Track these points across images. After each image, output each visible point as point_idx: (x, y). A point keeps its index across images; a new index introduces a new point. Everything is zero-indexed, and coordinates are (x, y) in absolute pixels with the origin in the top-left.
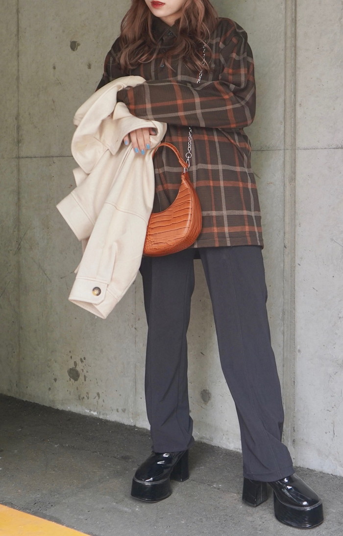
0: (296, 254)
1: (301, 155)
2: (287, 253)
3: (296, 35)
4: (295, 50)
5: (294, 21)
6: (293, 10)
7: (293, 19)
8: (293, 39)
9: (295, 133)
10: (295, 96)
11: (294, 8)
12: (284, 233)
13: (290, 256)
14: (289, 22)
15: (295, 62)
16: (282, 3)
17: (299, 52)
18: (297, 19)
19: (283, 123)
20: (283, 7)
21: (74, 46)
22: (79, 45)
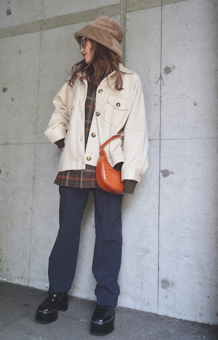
21: (5, 90)
22: (7, 89)
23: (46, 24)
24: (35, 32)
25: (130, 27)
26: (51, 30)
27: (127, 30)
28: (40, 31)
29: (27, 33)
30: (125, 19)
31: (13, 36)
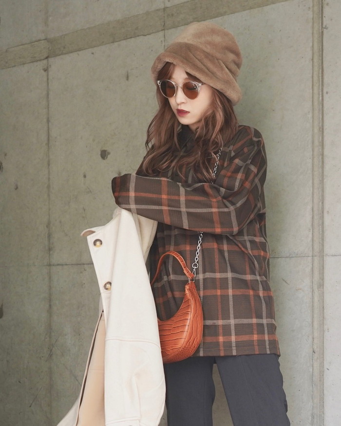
0: (325, 358)
1: (329, 262)
2: (316, 358)
3: (323, 144)
4: (323, 158)
6: (321, 119)
7: (320, 128)
8: (320, 147)
9: (323, 240)
10: (323, 203)
11: (321, 117)
12: (313, 338)
13: (318, 360)
14: (316, 131)
15: (323, 170)
16: (309, 112)
17: (326, 160)
18: (324, 128)
19: (312, 230)
20: (310, 116)
21: (104, 154)
22: (109, 153)
23: (172, 15)
24: (153, 33)
25: (331, 20)
26: (182, 28)
27: (326, 26)
28: (162, 30)
29: (138, 36)
30: (322, 3)
31: (113, 42)
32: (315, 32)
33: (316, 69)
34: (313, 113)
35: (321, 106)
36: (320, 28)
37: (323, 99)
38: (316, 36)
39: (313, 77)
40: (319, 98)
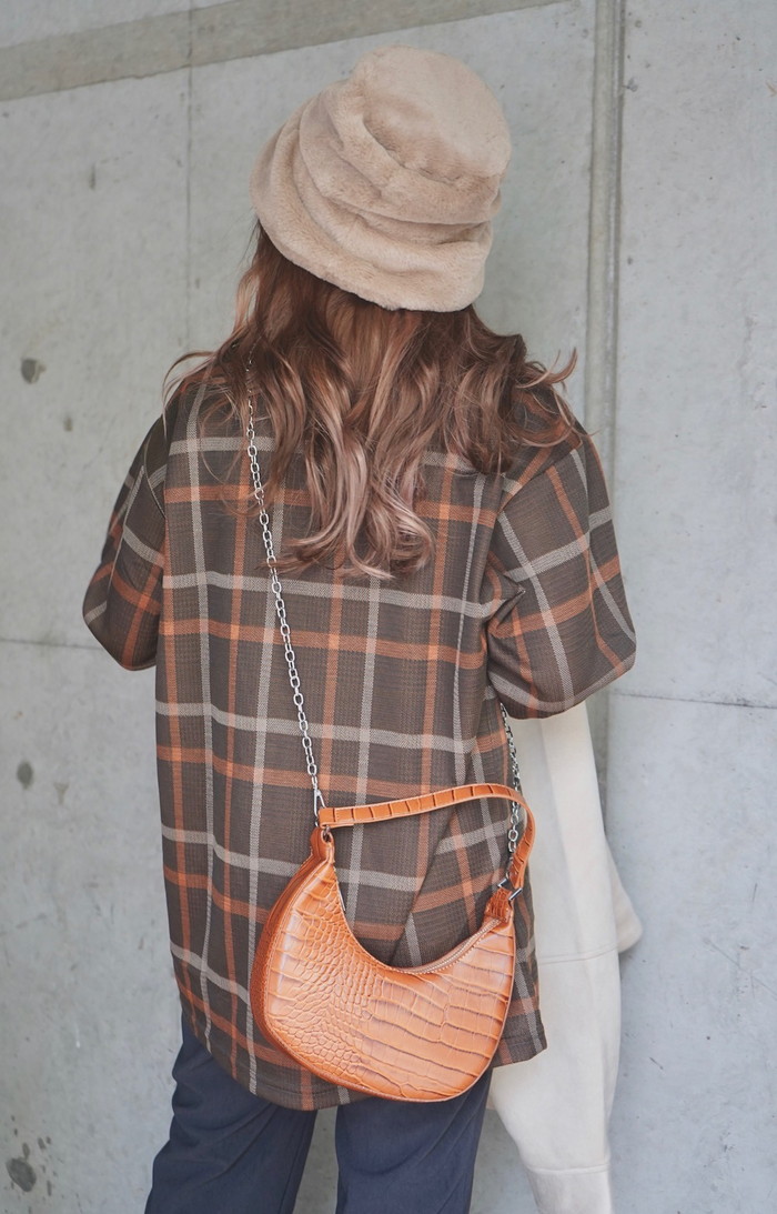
3: (614, 394)
4: (612, 435)
5: (610, 358)
6: (610, 331)
7: (606, 353)
8: (607, 404)
11: (610, 323)
14: (596, 360)
16: (577, 309)
17: (623, 441)
18: (620, 354)
20: (580, 318)
21: (30, 370)
22: (42, 369)
23: (212, 29)
24: (160, 72)
25: (648, 66)
26: (238, 63)
27: (631, 82)
28: (184, 67)
29: (123, 77)
30: (623, 20)
31: (58, 89)
32: (600, 96)
33: (601, 194)
34: (588, 312)
35: (612, 296)
36: (616, 88)
37: (617, 278)
38: (603, 106)
39: (590, 216)
40: (606, 273)
